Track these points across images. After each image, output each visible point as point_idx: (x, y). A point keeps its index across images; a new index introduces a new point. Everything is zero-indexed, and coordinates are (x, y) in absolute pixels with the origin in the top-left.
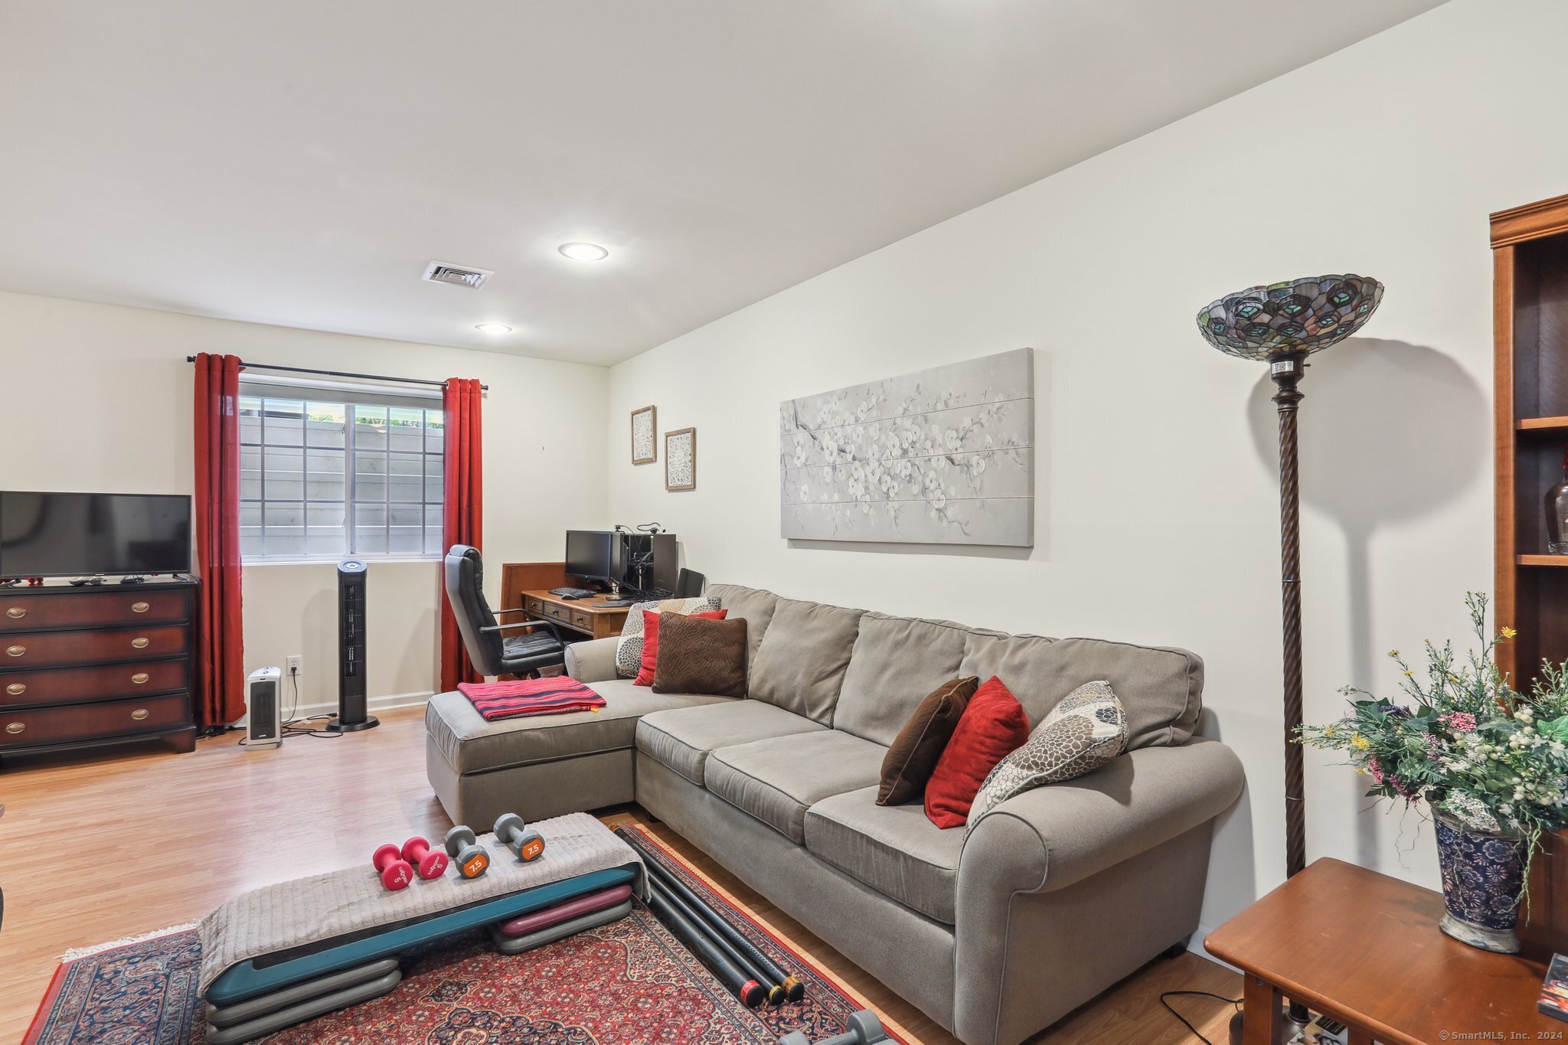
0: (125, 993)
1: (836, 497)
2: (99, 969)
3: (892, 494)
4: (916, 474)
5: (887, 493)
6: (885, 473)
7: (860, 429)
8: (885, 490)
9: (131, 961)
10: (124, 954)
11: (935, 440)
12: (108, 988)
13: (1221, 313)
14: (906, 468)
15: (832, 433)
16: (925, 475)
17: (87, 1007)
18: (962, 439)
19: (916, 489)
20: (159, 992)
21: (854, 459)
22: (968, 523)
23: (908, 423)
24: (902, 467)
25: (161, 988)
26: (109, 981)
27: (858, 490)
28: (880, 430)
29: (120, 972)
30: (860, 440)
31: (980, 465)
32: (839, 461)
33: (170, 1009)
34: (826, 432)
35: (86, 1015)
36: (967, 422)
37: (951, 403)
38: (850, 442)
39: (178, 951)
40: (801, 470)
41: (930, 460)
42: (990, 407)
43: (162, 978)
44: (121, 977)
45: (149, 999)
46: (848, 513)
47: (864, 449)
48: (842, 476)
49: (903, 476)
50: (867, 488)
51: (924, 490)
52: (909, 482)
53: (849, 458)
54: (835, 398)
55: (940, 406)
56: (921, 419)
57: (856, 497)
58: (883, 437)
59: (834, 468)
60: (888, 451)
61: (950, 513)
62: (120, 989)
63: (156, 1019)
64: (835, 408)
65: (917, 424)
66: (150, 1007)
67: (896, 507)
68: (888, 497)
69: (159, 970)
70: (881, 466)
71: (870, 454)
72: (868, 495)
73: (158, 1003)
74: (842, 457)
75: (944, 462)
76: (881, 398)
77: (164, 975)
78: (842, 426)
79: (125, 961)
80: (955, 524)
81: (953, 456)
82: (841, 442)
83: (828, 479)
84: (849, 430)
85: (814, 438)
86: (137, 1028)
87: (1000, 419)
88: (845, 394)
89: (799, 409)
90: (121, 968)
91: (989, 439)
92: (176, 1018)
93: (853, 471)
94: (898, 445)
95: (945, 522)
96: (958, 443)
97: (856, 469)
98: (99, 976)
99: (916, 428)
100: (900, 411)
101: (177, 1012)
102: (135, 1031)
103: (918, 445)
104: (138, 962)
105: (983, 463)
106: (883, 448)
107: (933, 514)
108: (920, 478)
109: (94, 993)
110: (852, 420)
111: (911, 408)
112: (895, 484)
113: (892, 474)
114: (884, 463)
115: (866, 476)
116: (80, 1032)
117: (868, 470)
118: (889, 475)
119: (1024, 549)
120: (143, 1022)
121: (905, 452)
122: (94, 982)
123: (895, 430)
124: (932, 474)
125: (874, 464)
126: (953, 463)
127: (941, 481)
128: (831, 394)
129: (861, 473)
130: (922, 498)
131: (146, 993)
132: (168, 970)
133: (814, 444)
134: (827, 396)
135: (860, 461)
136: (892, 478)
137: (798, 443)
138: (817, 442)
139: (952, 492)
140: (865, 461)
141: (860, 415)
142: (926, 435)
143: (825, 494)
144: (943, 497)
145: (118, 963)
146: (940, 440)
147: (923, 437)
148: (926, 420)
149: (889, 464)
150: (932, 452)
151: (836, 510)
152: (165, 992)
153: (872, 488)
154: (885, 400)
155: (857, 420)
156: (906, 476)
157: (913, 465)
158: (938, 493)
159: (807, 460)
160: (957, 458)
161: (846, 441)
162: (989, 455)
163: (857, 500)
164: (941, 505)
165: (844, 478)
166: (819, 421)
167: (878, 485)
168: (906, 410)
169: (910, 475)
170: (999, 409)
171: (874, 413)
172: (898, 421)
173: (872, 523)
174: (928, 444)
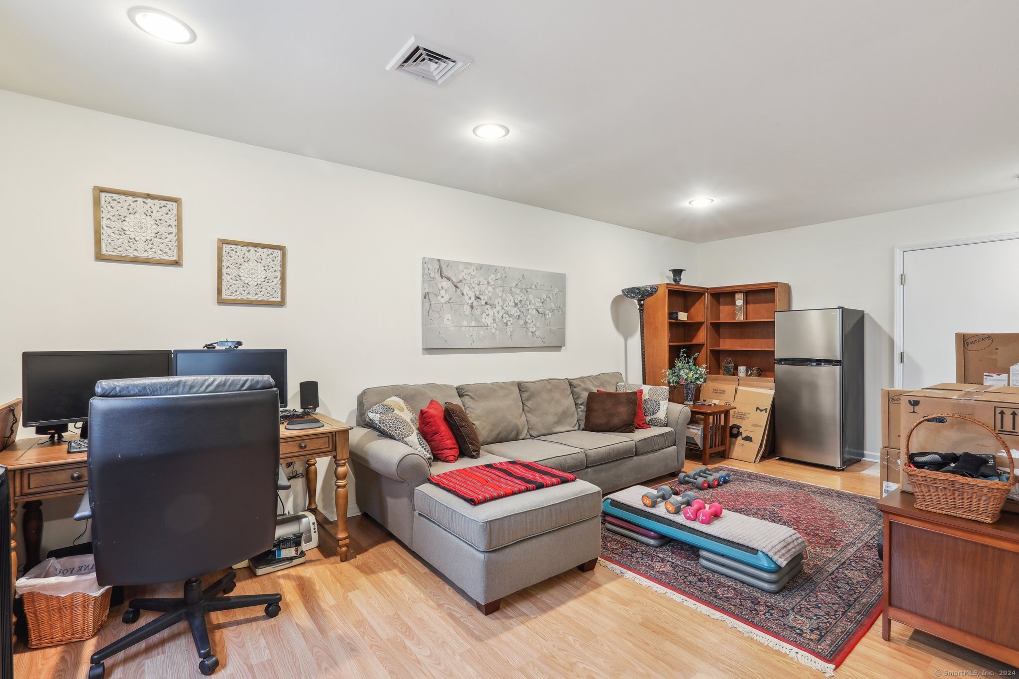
0: (816, 615)
1: (473, 324)
2: (819, 640)
3: (509, 323)
4: (522, 315)
5: (506, 323)
6: (505, 313)
7: (490, 288)
8: (505, 322)
9: (802, 633)
10: (802, 640)
11: (531, 301)
12: (821, 624)
13: (649, 289)
14: (516, 312)
15: (471, 287)
16: (526, 316)
17: (835, 622)
18: (542, 303)
19: (521, 322)
20: (802, 604)
21: (486, 303)
22: (544, 338)
23: (518, 291)
24: (514, 311)
25: (799, 605)
26: (817, 629)
27: (489, 321)
28: (503, 291)
29: (810, 630)
30: (490, 294)
31: (549, 315)
32: (475, 303)
33: (803, 593)
34: (466, 286)
35: (837, 618)
36: (544, 296)
37: (538, 287)
38: (483, 294)
39: (777, 620)
40: (444, 305)
41: (528, 310)
42: (553, 292)
43: (796, 610)
44: (811, 626)
45: (808, 604)
46: (482, 332)
47: (493, 299)
48: (477, 312)
49: (515, 315)
50: (494, 320)
51: (526, 323)
52: (518, 319)
53: (483, 303)
54: (473, 267)
55: (533, 287)
56: (524, 291)
57: (487, 324)
58: (504, 295)
59: (472, 307)
60: (507, 303)
61: (537, 334)
62: (816, 619)
63: (811, 594)
64: (473, 273)
65: (522, 293)
66: (810, 600)
67: (511, 330)
68: (507, 325)
69: (793, 615)
70: (503, 310)
71: (496, 303)
72: (495, 324)
73: (806, 600)
74: (478, 301)
75: (534, 312)
76: (504, 276)
77: (793, 611)
78: (479, 284)
79: (804, 635)
80: (539, 338)
81: (539, 310)
82: (477, 293)
83: (467, 313)
84: (483, 288)
85: (456, 287)
86: (820, 596)
87: (556, 298)
88: (480, 267)
89: (444, 267)
90: (808, 631)
91: (553, 305)
92: (805, 588)
93: (485, 310)
94: (512, 301)
95: (535, 337)
96: (541, 304)
97: (487, 309)
98: (821, 636)
99: (522, 294)
100: (514, 285)
101: (802, 590)
102: (822, 595)
103: (523, 302)
104: (799, 629)
105: (550, 314)
106: (504, 301)
107: (530, 334)
108: (524, 317)
109: (828, 627)
110: (486, 283)
111: (519, 284)
112: (511, 319)
113: (509, 314)
114: (505, 308)
115: (494, 314)
116: (843, 612)
117: (495, 310)
118: (508, 314)
119: (558, 348)
120: (817, 596)
121: (516, 304)
122: (825, 634)
123: (511, 293)
124: (529, 316)
125: (499, 308)
126: (539, 313)
127: (533, 320)
128: (470, 264)
129: (491, 312)
130: (525, 326)
131: (807, 608)
132: (790, 612)
133: (456, 291)
134: (468, 265)
135: (490, 305)
136: (509, 316)
137: (442, 288)
138: (459, 290)
139: (538, 324)
140: (493, 306)
141: (490, 280)
142: (527, 298)
143: (465, 321)
144: (534, 326)
145: (808, 637)
146: (533, 302)
147: (525, 299)
148: (527, 292)
149: (508, 309)
150: (529, 307)
151: (473, 331)
152: (800, 602)
153: (497, 320)
154: (506, 277)
155: (488, 283)
156: (517, 316)
157: (520, 311)
158: (532, 324)
159: (450, 299)
160: (541, 310)
161: (481, 293)
162: (553, 312)
163: (488, 326)
164: (534, 330)
165: (479, 313)
166: (461, 278)
167: (501, 319)
168: (517, 285)
169: (519, 316)
170: (556, 294)
171: (499, 282)
172: (513, 289)
173: (497, 338)
174: (528, 303)
